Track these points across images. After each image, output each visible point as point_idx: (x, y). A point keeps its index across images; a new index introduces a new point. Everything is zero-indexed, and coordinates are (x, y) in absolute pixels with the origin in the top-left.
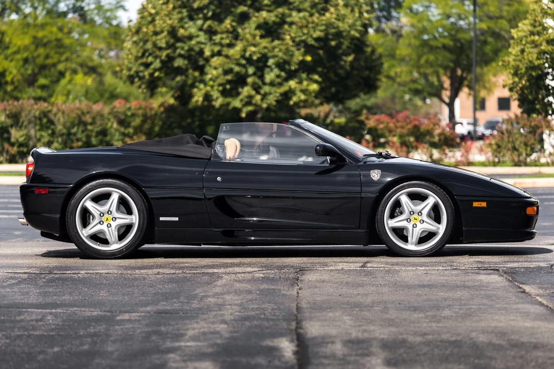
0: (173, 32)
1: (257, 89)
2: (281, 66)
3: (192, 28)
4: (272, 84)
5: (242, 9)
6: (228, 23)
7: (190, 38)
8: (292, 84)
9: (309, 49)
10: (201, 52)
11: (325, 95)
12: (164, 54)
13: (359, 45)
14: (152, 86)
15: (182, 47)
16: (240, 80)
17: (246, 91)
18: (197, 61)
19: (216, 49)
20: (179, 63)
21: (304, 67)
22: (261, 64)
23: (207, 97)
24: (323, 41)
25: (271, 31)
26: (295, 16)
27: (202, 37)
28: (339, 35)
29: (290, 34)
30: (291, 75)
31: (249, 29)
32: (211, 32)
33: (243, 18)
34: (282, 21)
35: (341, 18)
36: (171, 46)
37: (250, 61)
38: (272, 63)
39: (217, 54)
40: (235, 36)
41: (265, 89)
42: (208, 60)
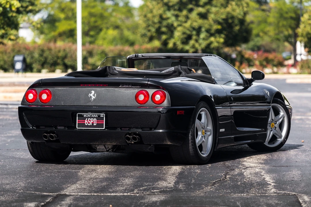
0: (161, 17)
1: (197, 41)
2: (208, 31)
3: (169, 14)
4: (204, 39)
5: (190, 6)
6: (185, 12)
7: (168, 18)
8: (212, 39)
9: (219, 23)
10: (172, 25)
11: (226, 44)
12: (157, 26)
13: (242, 22)
14: (151, 39)
15: (165, 23)
16: (189, 37)
17: (192, 42)
18: (171, 29)
19: (179, 23)
20: (164, 29)
21: (219, 32)
22: (198, 30)
23: (175, 44)
24: (226, 20)
25: (203, 16)
26: (214, 9)
27: (173, 18)
28: (233, 17)
29: (211, 16)
30: (212, 35)
31: (194, 15)
32: (177, 16)
33: (191, 10)
34: (208, 11)
35: (234, 10)
36: (160, 22)
37: (194, 29)
38: (203, 29)
39: (180, 25)
40: (187, 18)
41: (201, 41)
42: (175, 28)
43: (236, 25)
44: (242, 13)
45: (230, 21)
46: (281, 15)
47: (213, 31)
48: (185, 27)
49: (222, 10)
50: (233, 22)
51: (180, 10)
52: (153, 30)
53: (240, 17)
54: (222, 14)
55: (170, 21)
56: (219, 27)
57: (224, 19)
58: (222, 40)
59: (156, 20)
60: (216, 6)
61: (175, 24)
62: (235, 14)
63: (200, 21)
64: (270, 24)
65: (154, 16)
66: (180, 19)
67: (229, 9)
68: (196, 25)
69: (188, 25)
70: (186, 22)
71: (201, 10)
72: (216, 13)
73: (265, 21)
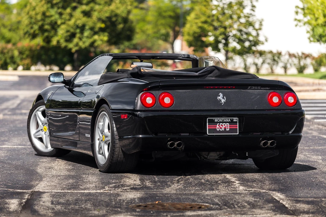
0: (44, 14)
1: (80, 39)
2: (92, 29)
3: (53, 12)
4: (87, 37)
5: (74, 4)
6: (68, 10)
7: (51, 16)
8: (96, 37)
9: (103, 22)
10: (56, 23)
11: (110, 42)
12: (40, 23)
13: (125, 20)
14: (34, 36)
15: (48, 21)
16: (73, 35)
17: (76, 40)
18: (54, 26)
19: (63, 21)
20: (47, 27)
21: (102, 30)
22: (82, 28)
23: (58, 42)
24: (109, 18)
25: (87, 14)
26: (97, 7)
27: (57, 16)
28: (116, 15)
29: (95, 15)
30: (96, 33)
31: (78, 13)
32: (61, 14)
33: (75, 8)
34: (92, 10)
35: (117, 8)
36: (43, 20)
37: (77, 27)
38: (87, 27)
39: (63, 23)
40: (71, 16)
41: (84, 39)
42: (59, 26)
43: (120, 23)
44: (126, 11)
45: (114, 19)
46: (160, 14)
47: (97, 29)
48: (68, 25)
49: (106, 8)
50: (116, 20)
51: (64, 8)
52: (36, 27)
53: (124, 15)
54: (106, 12)
55: (53, 18)
56: (103, 26)
57: (107, 17)
58: (106, 39)
59: (39, 17)
60: (99, 4)
61: (59, 22)
62: (118, 12)
63: (84, 19)
64: (149, 23)
65: (37, 14)
66: (64, 16)
67: (113, 7)
68: (80, 23)
69: (72, 22)
70: (69, 20)
71: (84, 8)
72: (100, 12)
73: (143, 20)
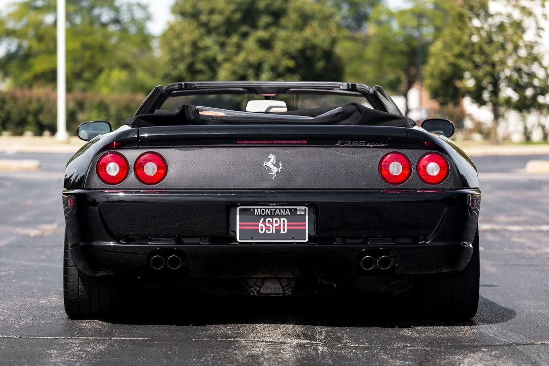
0: (195, 44)
2: (273, 69)
3: (209, 41)
5: (244, 29)
6: (235, 39)
7: (206, 48)
9: (292, 57)
10: (215, 59)
12: (189, 60)
13: (328, 55)
15: (201, 55)
18: (213, 65)
19: (226, 56)
20: (199, 66)
21: (290, 71)
22: (258, 68)
24: (302, 52)
25: (266, 44)
26: (282, 34)
27: (216, 48)
28: (314, 47)
29: (279, 46)
30: (280, 75)
31: (250, 43)
32: (222, 45)
33: (245, 35)
34: (273, 37)
35: (315, 35)
36: (193, 54)
37: (250, 66)
38: (266, 67)
39: (226, 60)
40: (239, 47)
42: (219, 65)
43: (319, 60)
44: (329, 40)
45: (309, 53)
46: (387, 47)
47: (281, 69)
48: (236, 63)
49: (297, 35)
50: (314, 55)
51: (228, 34)
52: (182, 67)
53: (326, 45)
54: (296, 40)
55: (210, 53)
56: (291, 63)
57: (299, 51)
59: (187, 50)
60: (285, 28)
61: (220, 57)
62: (317, 41)
63: (260, 54)
64: (369, 62)
65: (183, 45)
66: (227, 49)
67: (307, 33)
68: (253, 59)
69: (240, 58)
70: (237, 54)
71: (262, 34)
72: (286, 40)
73: (360, 57)
